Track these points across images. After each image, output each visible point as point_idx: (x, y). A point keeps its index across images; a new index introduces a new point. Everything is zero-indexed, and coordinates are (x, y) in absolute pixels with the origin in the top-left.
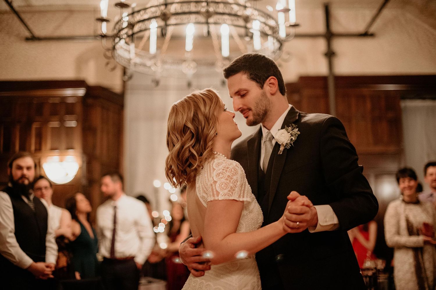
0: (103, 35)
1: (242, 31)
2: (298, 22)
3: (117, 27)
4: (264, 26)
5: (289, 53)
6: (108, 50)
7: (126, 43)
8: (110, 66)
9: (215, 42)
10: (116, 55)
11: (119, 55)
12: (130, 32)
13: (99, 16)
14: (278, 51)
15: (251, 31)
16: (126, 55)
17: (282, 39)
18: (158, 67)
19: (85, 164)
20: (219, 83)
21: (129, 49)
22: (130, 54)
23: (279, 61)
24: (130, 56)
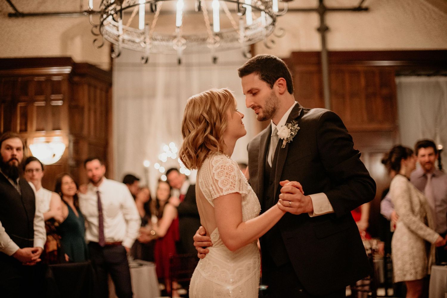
0: (90, 10)
1: (235, 6)
3: (105, 2)
5: (281, 29)
6: (96, 26)
7: (114, 19)
8: (98, 43)
9: (206, 18)
10: (103, 33)
11: (107, 31)
12: (118, 8)
14: (271, 27)
15: (244, 6)
16: (114, 31)
17: (275, 14)
18: (147, 43)
19: (72, 144)
20: (210, 60)
21: (117, 26)
22: (118, 30)
23: (272, 37)
24: (118, 33)
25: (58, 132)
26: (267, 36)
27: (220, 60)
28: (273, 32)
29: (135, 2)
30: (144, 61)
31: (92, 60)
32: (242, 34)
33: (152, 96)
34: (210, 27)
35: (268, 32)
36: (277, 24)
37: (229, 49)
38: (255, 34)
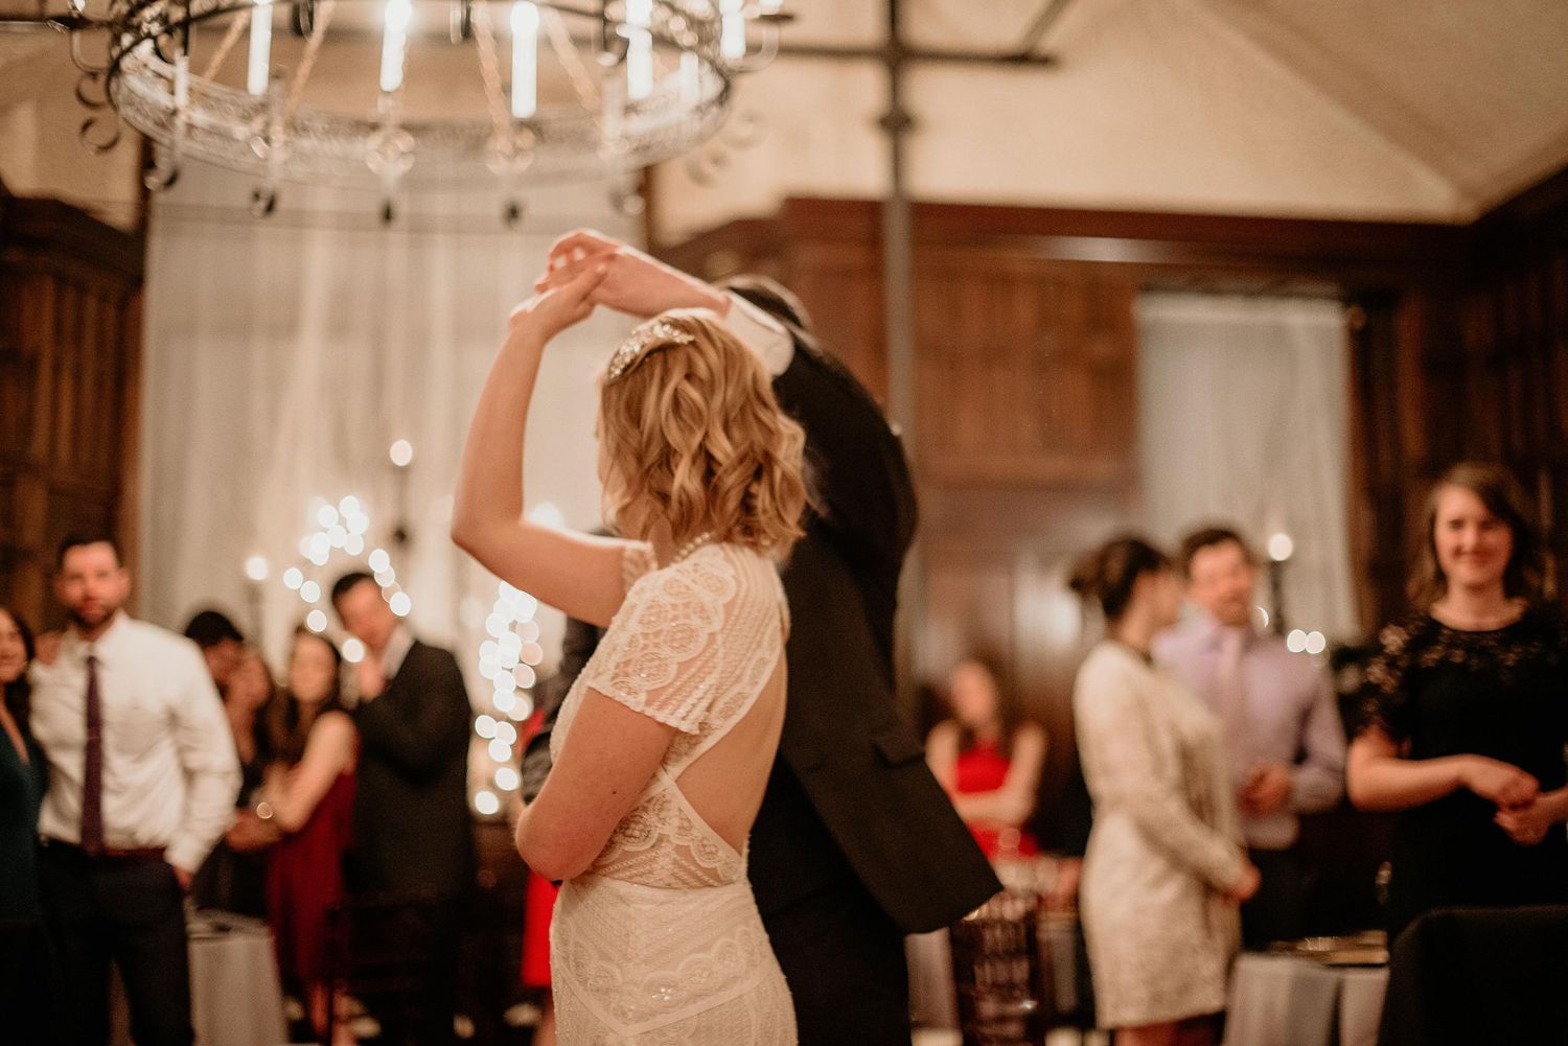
0: (75, 16)
1: (591, 27)
2: (788, 10)
4: (666, 13)
5: (751, 118)
6: (93, 75)
7: (158, 52)
8: (98, 136)
10: (120, 99)
11: (133, 92)
12: (177, 14)
14: (715, 109)
15: (622, 32)
16: (159, 95)
17: (729, 64)
18: (276, 145)
20: (497, 213)
21: (169, 76)
22: (172, 93)
23: (716, 144)
24: (173, 102)
26: (701, 138)
27: (529, 215)
28: (718, 127)
30: (262, 204)
31: (74, 188)
32: (612, 128)
33: (287, 327)
34: (501, 97)
35: (704, 126)
36: (735, 98)
37: (562, 177)
38: (656, 131)
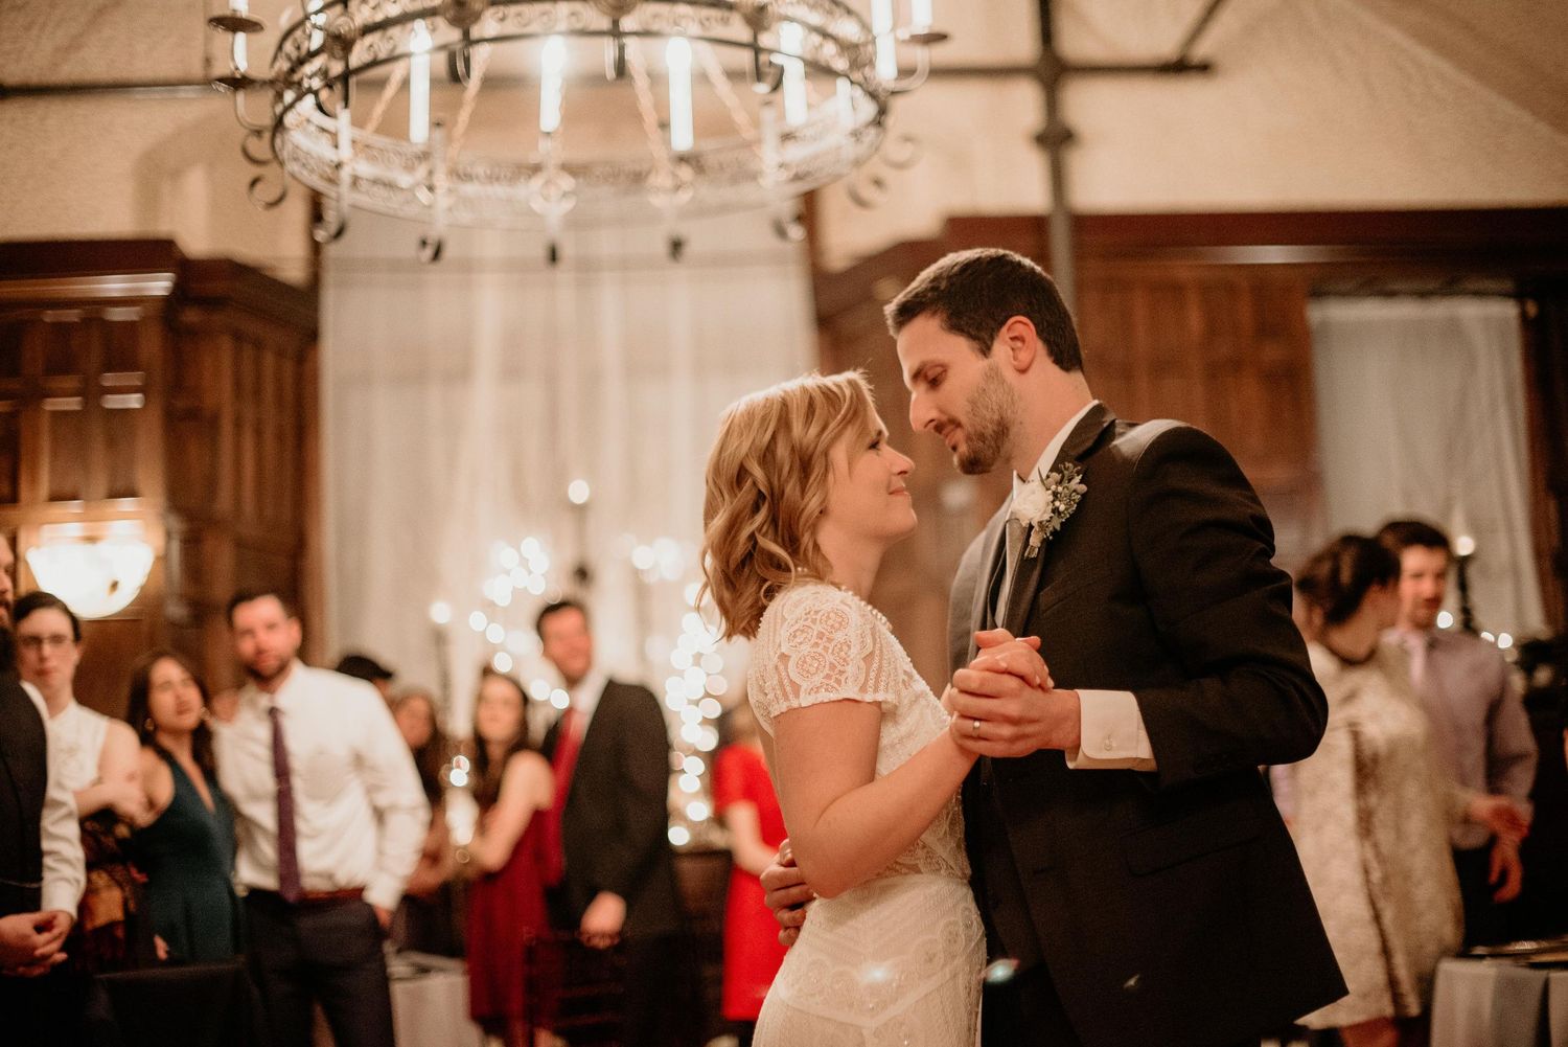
0: (238, 76)
1: (744, 58)
2: (939, 28)
3: (289, 47)
4: (816, 39)
5: (908, 139)
6: (258, 133)
7: (320, 107)
8: (265, 192)
9: (645, 102)
10: (285, 154)
11: (297, 147)
12: (337, 68)
13: (218, 12)
14: (872, 131)
15: (776, 59)
16: (322, 149)
17: (883, 87)
18: (439, 191)
19: (176, 546)
20: (661, 248)
21: (332, 129)
22: (336, 147)
23: (876, 167)
24: (337, 154)
25: (126, 504)
26: (858, 163)
27: (692, 249)
28: (877, 149)
29: (394, 48)
30: (429, 252)
31: (247, 247)
32: (770, 156)
33: (460, 375)
34: (659, 130)
35: (861, 149)
36: (891, 121)
37: (724, 209)
38: (816, 157)
